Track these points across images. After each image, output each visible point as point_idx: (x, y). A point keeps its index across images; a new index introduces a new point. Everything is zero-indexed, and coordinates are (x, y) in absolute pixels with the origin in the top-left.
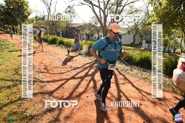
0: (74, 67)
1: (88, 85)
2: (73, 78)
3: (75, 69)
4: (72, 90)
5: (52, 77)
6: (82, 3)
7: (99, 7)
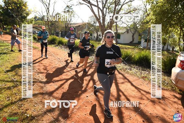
0: (74, 67)
1: (87, 85)
2: (73, 78)
6: (81, 3)
7: (97, 6)
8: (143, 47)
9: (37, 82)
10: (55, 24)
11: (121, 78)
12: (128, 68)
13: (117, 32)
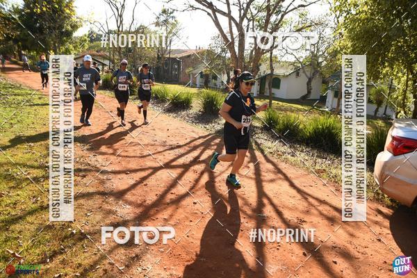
0: (171, 143)
1: (197, 181)
2: (168, 166)
3: (172, 149)
4: (163, 190)
5: (123, 163)
6: (192, 7)
7: (229, 15)
8: (330, 108)
9: (92, 171)
10: (135, 49)
11: (270, 171)
12: (289, 150)
13: (271, 74)
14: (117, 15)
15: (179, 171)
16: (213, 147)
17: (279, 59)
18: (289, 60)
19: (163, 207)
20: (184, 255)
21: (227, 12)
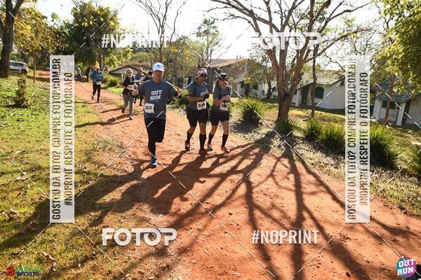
6: (233, 15)
7: (270, 23)
8: (377, 119)
10: (176, 59)
11: (311, 183)
12: (332, 162)
13: (314, 83)
14: (158, 26)
15: (216, 180)
16: (251, 157)
17: (322, 68)
18: (333, 69)
19: (197, 216)
20: (216, 268)
21: (268, 19)
